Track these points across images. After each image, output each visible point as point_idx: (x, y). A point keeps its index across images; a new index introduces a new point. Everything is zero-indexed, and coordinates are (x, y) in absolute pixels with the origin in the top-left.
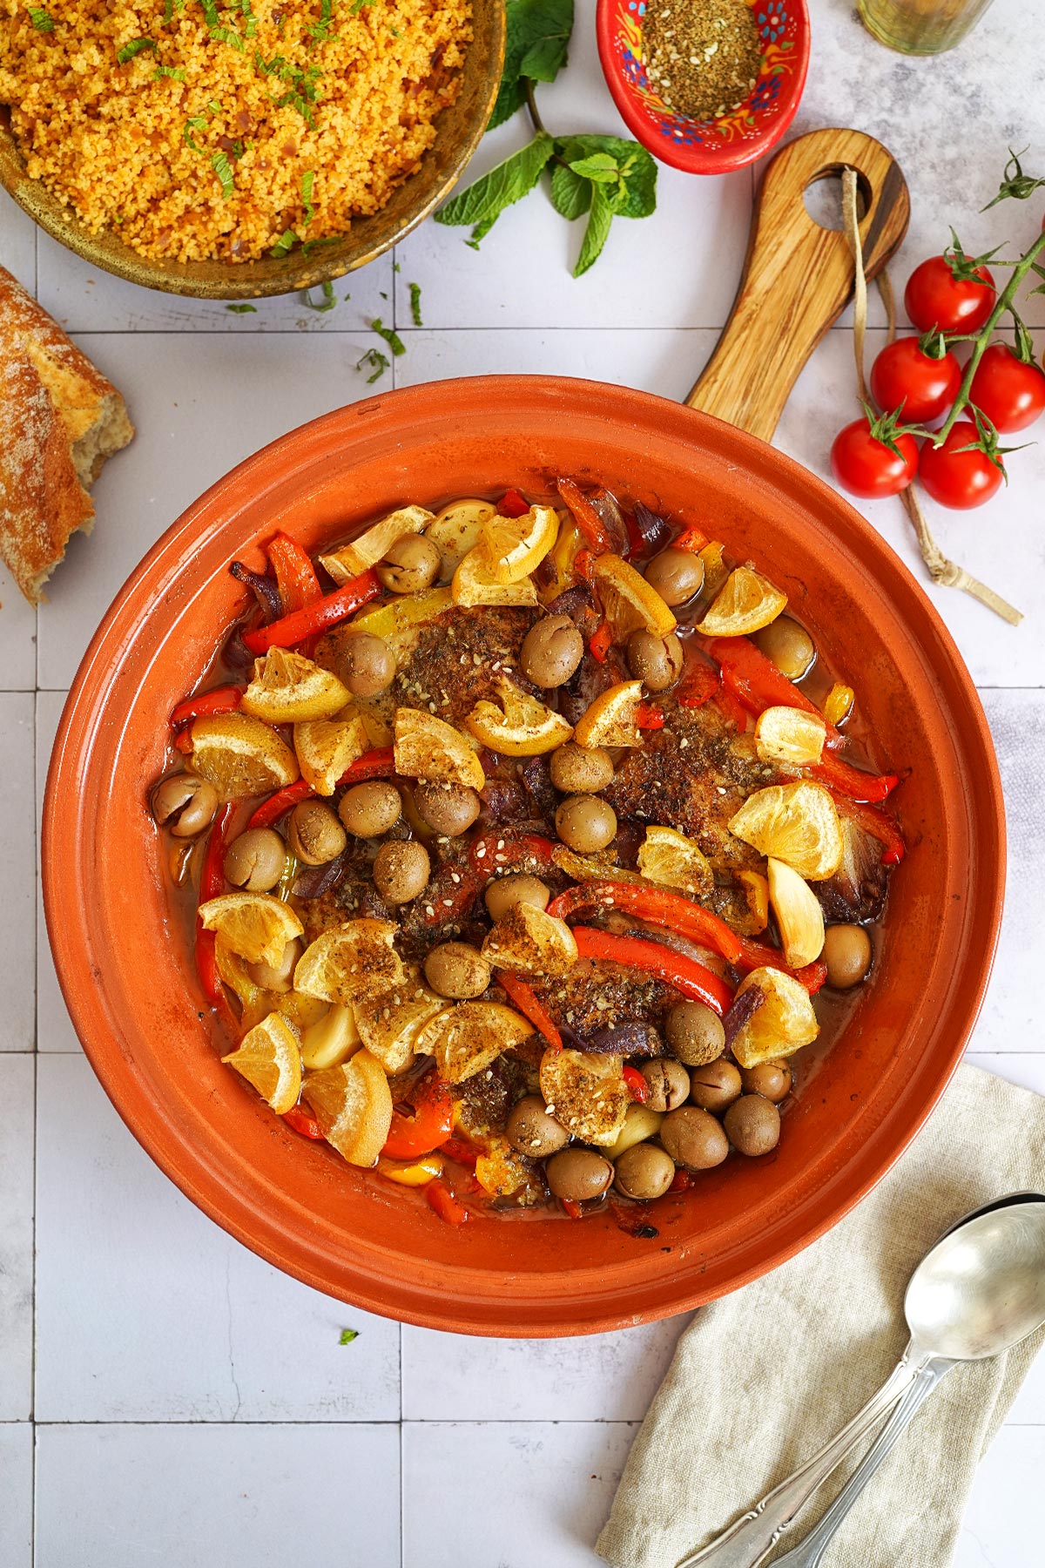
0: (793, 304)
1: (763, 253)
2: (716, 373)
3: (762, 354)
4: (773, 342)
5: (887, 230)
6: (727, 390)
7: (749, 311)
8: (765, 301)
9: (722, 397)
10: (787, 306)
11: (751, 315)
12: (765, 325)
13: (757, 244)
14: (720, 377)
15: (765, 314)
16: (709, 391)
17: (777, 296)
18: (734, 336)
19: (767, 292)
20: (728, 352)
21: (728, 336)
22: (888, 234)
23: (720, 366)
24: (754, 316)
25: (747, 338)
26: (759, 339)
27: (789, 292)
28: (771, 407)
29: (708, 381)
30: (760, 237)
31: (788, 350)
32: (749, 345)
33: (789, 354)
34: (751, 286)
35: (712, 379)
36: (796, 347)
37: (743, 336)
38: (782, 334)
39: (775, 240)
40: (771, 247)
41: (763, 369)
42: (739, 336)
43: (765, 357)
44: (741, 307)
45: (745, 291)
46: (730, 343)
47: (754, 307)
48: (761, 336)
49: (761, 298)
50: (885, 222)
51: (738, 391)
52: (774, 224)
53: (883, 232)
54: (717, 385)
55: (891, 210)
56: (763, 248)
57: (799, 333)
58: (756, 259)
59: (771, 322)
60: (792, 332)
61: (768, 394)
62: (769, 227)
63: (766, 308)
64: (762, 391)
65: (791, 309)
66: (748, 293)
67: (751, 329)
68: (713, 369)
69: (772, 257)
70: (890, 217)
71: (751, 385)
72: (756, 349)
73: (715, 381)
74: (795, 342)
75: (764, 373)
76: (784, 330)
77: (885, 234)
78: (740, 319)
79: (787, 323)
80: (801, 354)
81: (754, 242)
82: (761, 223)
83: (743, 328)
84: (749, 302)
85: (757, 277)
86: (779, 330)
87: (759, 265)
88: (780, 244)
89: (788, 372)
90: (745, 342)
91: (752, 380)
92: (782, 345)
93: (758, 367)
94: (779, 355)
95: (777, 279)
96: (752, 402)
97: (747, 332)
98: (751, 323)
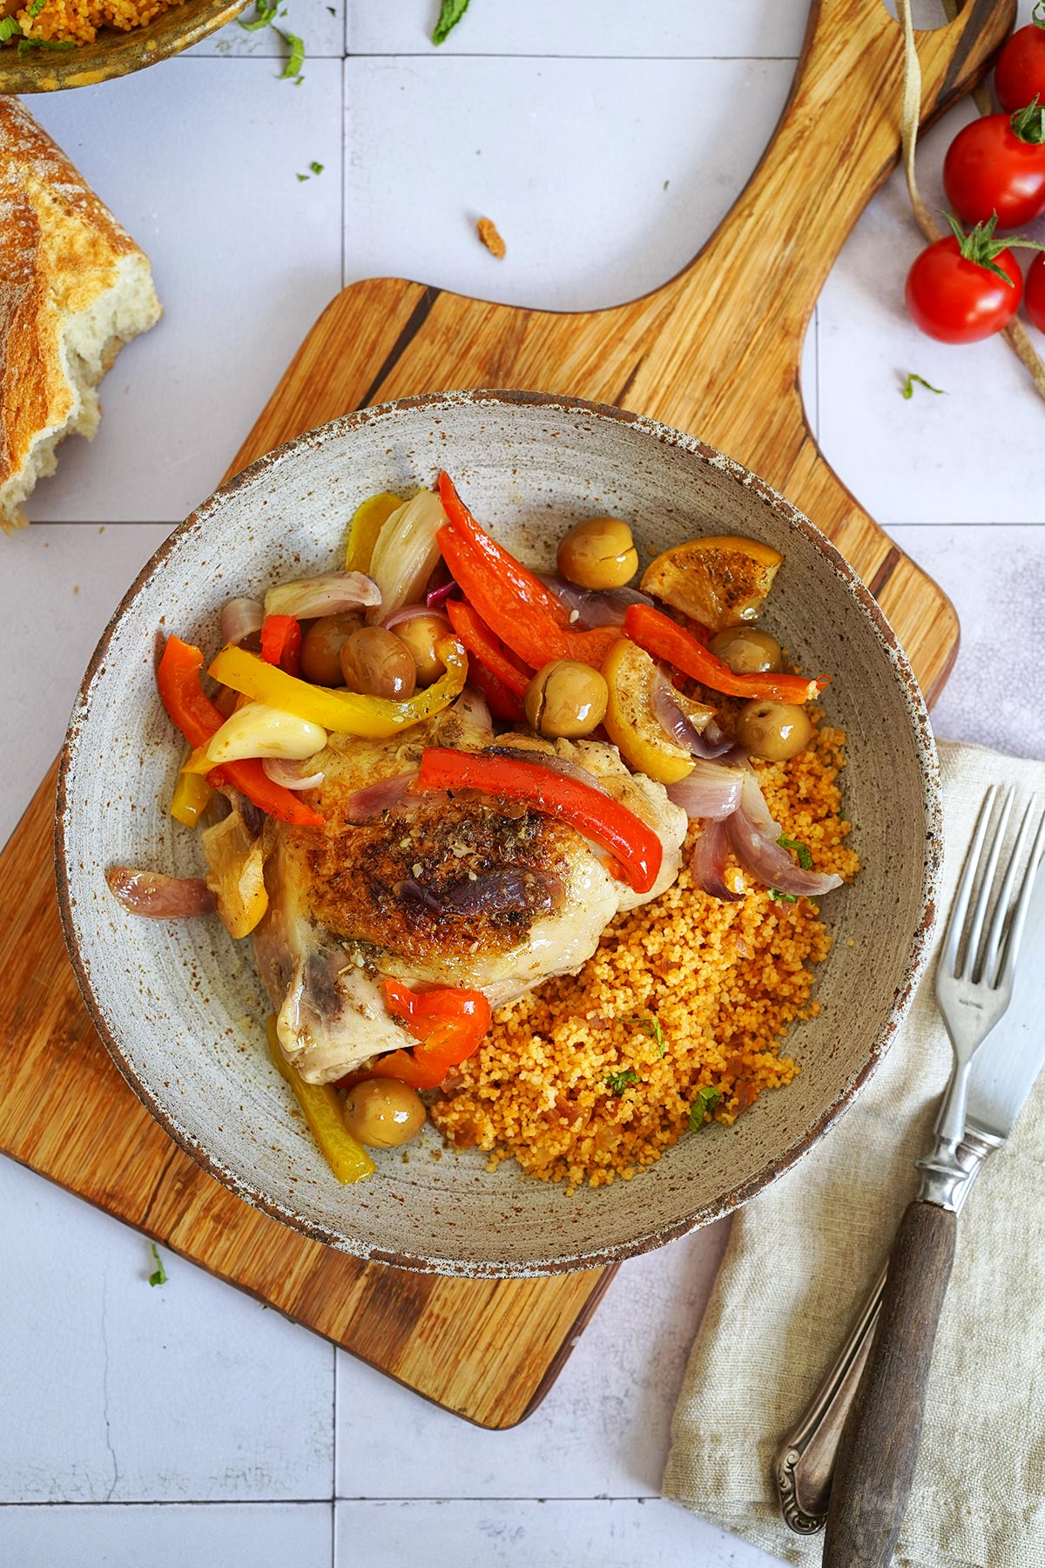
0: (858, 121)
1: (824, 52)
2: (751, 205)
3: (814, 183)
4: (829, 169)
5: (987, 33)
6: (764, 229)
7: (800, 127)
8: (821, 116)
9: (758, 236)
10: (851, 122)
11: (802, 132)
12: (820, 146)
13: (816, 41)
14: (757, 210)
15: (821, 132)
16: (741, 227)
17: (837, 109)
18: (778, 159)
19: (825, 104)
20: (770, 178)
21: (770, 157)
22: (988, 38)
23: (757, 196)
24: (807, 134)
25: (795, 162)
26: (811, 164)
27: (853, 106)
28: (822, 254)
29: (740, 215)
30: (820, 33)
31: (847, 182)
32: (798, 170)
33: (849, 186)
34: (805, 94)
35: (746, 213)
36: (858, 178)
37: (791, 158)
38: (842, 159)
39: (839, 38)
40: (835, 46)
41: (813, 204)
42: (784, 159)
43: (817, 187)
44: (790, 121)
45: (796, 100)
46: (773, 166)
47: (807, 122)
48: (813, 159)
49: (817, 111)
50: (985, 23)
51: (779, 230)
52: (839, 17)
53: (982, 35)
54: (752, 220)
55: (992, 8)
56: (823, 47)
57: (864, 159)
58: (813, 60)
59: (828, 143)
60: (854, 158)
61: (819, 237)
62: (833, 20)
63: (822, 125)
64: (811, 231)
65: (855, 127)
66: (801, 104)
67: (802, 150)
68: (748, 199)
69: (835, 59)
70: (992, 17)
71: (797, 222)
72: (807, 176)
73: (750, 215)
74: (857, 171)
75: (814, 209)
76: (845, 154)
77: (984, 38)
78: (788, 136)
79: (849, 145)
80: (865, 187)
81: (813, 38)
82: (823, 15)
83: (791, 149)
84: (801, 115)
85: (813, 84)
86: (837, 154)
87: (816, 69)
88: (845, 43)
89: (846, 209)
90: (791, 168)
91: (798, 217)
92: (841, 174)
93: (808, 199)
94: (836, 186)
95: (840, 87)
96: (797, 245)
97: (796, 153)
98: (801, 142)
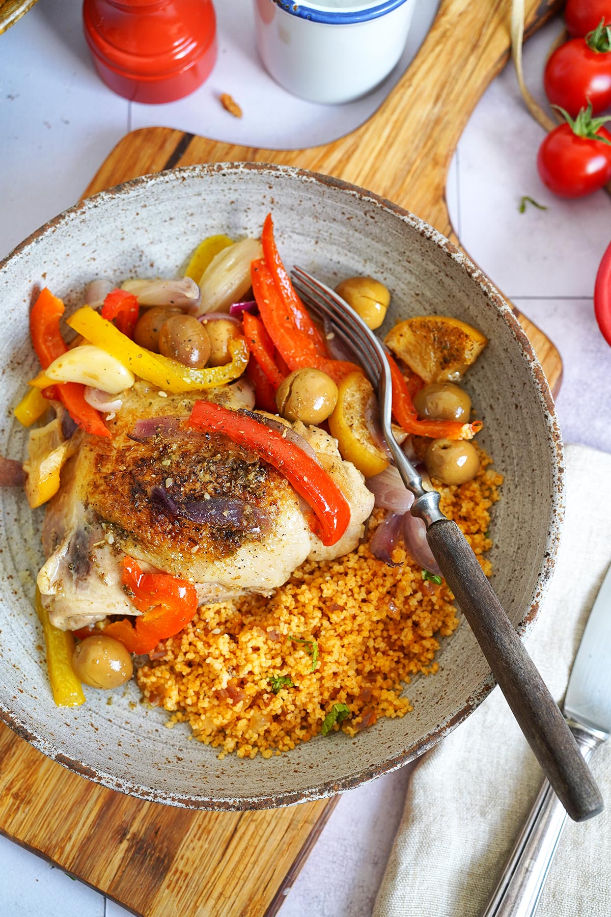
3: (453, 65)
4: (464, 56)
6: (421, 94)
8: (457, 22)
9: (415, 100)
10: (478, 26)
11: (445, 32)
12: (457, 42)
14: (415, 82)
15: (458, 32)
16: (404, 93)
17: (469, 18)
18: (429, 51)
19: (461, 15)
23: (414, 74)
24: (449, 33)
25: (441, 51)
26: (451, 53)
27: (479, 16)
28: (460, 111)
31: (476, 65)
33: (478, 68)
34: (448, 7)
35: (407, 84)
37: (438, 49)
38: (473, 50)
41: (453, 79)
42: (433, 50)
43: (455, 69)
44: (438, 24)
45: (442, 12)
47: (448, 26)
48: (453, 50)
49: (455, 19)
51: (430, 96)
54: (411, 90)
57: (488, 50)
59: (463, 39)
60: (481, 50)
61: (458, 100)
63: (459, 27)
64: (452, 96)
65: (481, 29)
66: (444, 14)
67: (445, 44)
68: (408, 76)
72: (449, 61)
73: (410, 85)
74: (483, 58)
75: (455, 81)
76: (475, 47)
78: (435, 35)
79: (478, 40)
80: (489, 68)
83: (438, 43)
84: (444, 22)
86: (470, 46)
89: (476, 83)
90: (438, 55)
91: (443, 87)
92: (472, 60)
93: (450, 75)
94: (469, 67)
96: (442, 105)
97: (441, 46)
98: (445, 39)
